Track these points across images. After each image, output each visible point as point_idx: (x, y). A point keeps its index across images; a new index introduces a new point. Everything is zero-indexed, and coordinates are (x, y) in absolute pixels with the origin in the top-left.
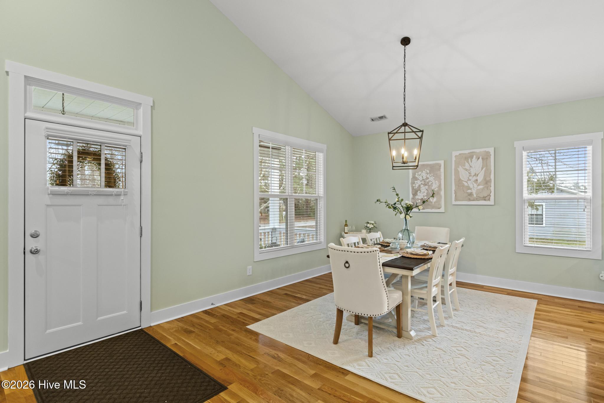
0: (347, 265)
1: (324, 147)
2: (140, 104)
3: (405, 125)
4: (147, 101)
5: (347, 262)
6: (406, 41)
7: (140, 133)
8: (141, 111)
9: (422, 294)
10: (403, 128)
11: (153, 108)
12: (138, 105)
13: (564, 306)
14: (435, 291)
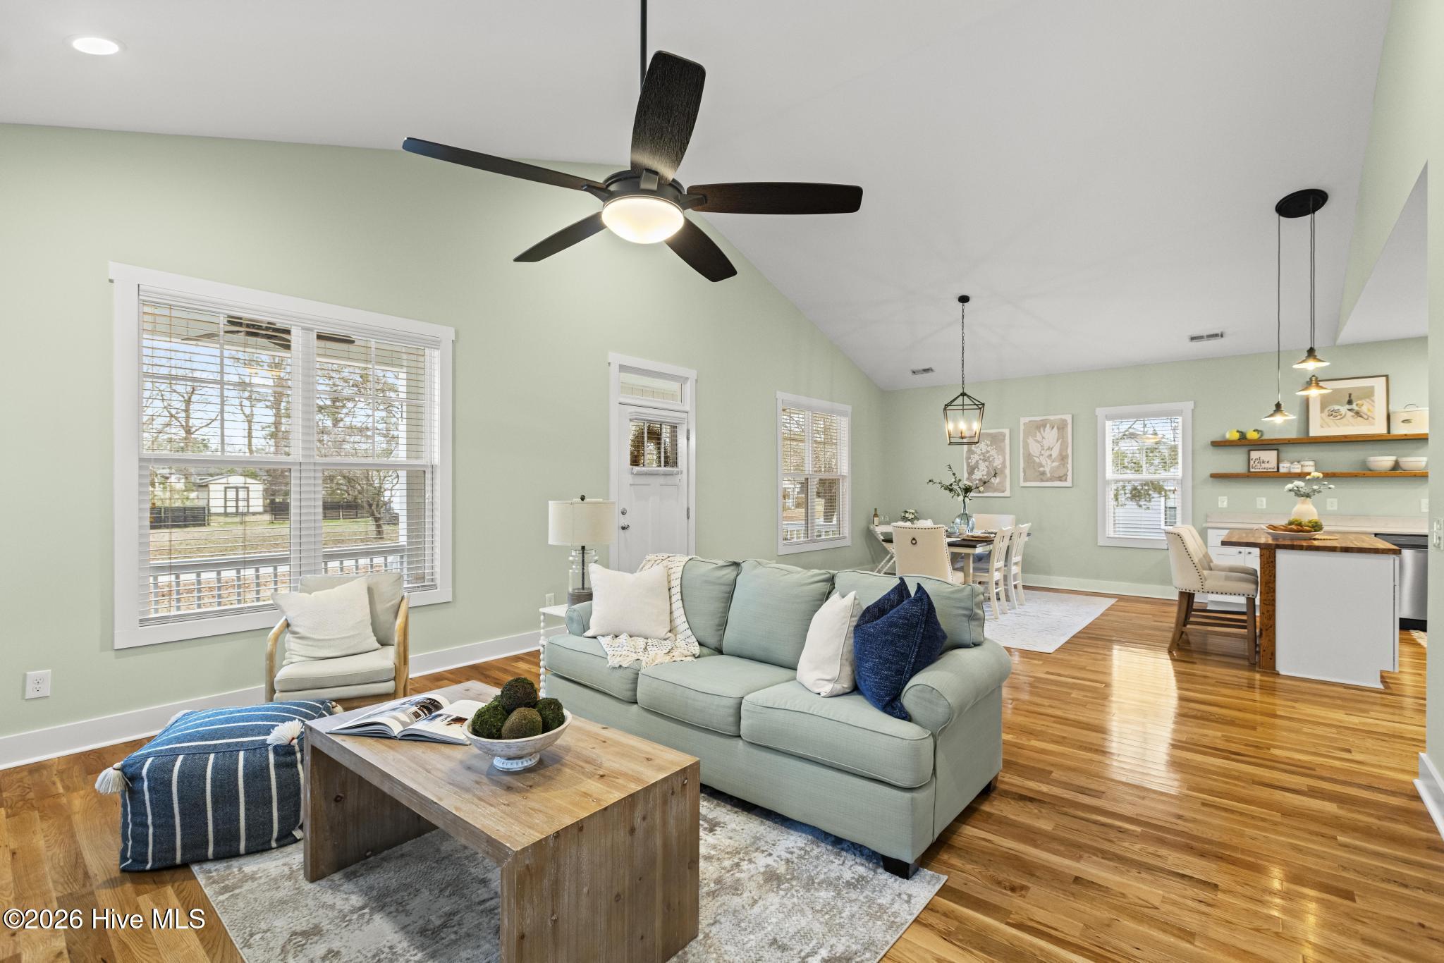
0: (914, 542)
1: (848, 408)
2: (687, 379)
3: (963, 394)
4: (692, 374)
5: (914, 539)
6: (964, 299)
7: (687, 408)
8: (689, 384)
9: (983, 577)
10: (961, 397)
11: (697, 381)
12: (683, 380)
13: (1147, 603)
14: (997, 576)
